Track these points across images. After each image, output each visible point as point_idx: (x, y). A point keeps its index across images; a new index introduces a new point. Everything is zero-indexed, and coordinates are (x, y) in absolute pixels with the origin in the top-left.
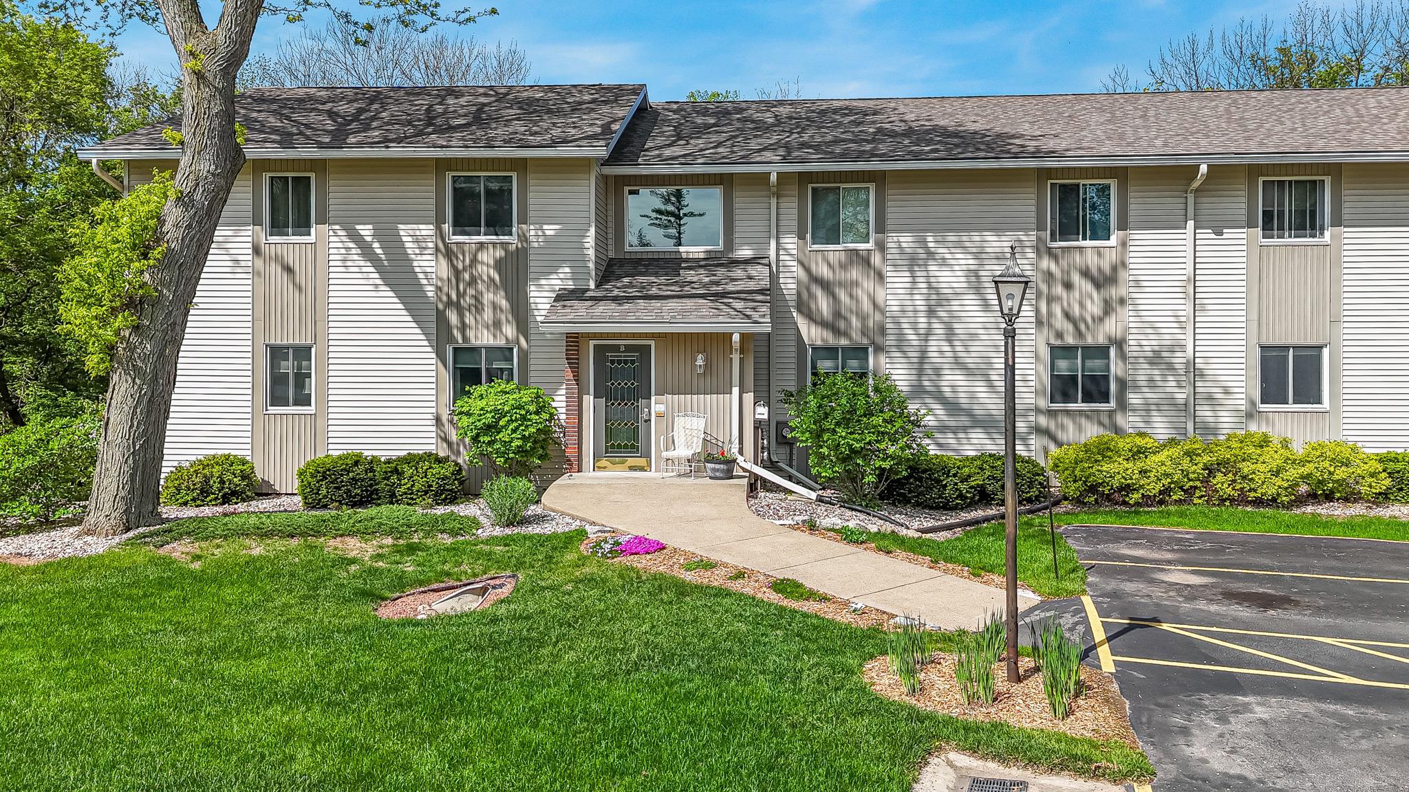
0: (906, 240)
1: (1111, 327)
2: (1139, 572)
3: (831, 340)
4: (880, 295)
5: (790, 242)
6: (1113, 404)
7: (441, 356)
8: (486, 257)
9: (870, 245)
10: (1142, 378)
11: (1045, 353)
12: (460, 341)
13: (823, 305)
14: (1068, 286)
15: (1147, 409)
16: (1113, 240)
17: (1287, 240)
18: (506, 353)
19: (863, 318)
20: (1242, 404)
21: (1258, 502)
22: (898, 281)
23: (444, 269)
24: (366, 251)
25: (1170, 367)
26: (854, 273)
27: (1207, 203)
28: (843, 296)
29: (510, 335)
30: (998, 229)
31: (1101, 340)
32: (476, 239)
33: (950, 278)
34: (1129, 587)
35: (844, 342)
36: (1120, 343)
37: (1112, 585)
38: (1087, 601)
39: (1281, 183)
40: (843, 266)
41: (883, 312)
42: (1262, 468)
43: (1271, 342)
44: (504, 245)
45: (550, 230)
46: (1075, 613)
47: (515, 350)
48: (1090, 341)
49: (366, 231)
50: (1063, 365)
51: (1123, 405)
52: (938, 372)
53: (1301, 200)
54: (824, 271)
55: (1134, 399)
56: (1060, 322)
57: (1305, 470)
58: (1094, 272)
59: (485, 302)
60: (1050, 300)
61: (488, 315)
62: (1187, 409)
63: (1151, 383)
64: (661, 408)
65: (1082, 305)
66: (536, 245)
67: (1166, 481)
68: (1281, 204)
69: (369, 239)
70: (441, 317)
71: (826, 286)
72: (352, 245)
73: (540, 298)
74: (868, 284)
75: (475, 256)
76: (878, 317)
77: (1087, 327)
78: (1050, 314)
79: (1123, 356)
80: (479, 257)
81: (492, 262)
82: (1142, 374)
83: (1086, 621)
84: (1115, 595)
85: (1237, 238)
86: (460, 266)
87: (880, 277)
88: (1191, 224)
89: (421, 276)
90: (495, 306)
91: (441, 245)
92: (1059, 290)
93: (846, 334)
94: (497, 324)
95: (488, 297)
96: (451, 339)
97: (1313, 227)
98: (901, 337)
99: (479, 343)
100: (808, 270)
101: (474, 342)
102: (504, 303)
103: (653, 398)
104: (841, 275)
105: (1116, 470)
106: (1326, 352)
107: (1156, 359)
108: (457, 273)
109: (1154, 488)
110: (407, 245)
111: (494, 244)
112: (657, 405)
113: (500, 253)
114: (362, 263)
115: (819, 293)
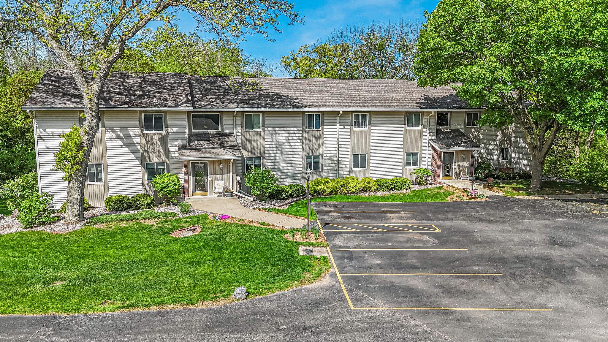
0: (270, 128)
1: (320, 151)
2: (326, 214)
3: (251, 156)
4: (264, 143)
5: (239, 129)
6: (320, 170)
7: (143, 166)
8: (156, 137)
9: (261, 130)
10: (327, 164)
11: (304, 157)
12: (149, 161)
13: (249, 146)
14: (310, 141)
15: (328, 171)
16: (320, 129)
17: (359, 129)
18: (162, 164)
19: (260, 150)
20: (348, 168)
21: (351, 193)
22: (268, 139)
23: (143, 141)
24: (118, 136)
25: (333, 161)
26: (257, 138)
27: (342, 119)
28: (254, 143)
29: (164, 159)
30: (293, 126)
31: (318, 154)
32: (152, 132)
33: (281, 139)
34: (325, 217)
35: (255, 156)
36: (322, 155)
37: (322, 217)
38: (318, 221)
39: (358, 114)
40: (254, 135)
41: (264, 148)
42: (352, 185)
43: (355, 154)
44: (161, 134)
45: (174, 129)
46: (316, 223)
47: (165, 163)
48: (315, 154)
49: (118, 130)
50: (309, 160)
51: (322, 170)
52: (279, 163)
53: (362, 118)
54: (249, 137)
55: (325, 169)
56: (308, 150)
57: (360, 185)
58: (316, 136)
59: (156, 150)
60: (306, 144)
61: (157, 153)
62: (337, 170)
63: (329, 165)
64: (211, 179)
65: (313, 146)
66: (170, 133)
67: (332, 190)
68: (358, 119)
69: (119, 132)
70: (142, 155)
71: (250, 141)
72: (113, 134)
73: (173, 148)
74: (261, 141)
75: (152, 137)
76: (263, 149)
77: (315, 152)
78: (306, 148)
79: (322, 158)
80: (154, 137)
81: (157, 139)
82: (327, 162)
83: (318, 225)
84: (322, 219)
85: (348, 128)
86: (148, 140)
87: (264, 138)
88: (338, 125)
89: (136, 143)
90: (159, 151)
91: (141, 134)
92: (308, 142)
93: (255, 154)
94: (159, 156)
95: (157, 149)
96: (146, 161)
97: (365, 126)
98: (270, 154)
99: (154, 161)
100: (244, 137)
101: (153, 162)
102: (161, 150)
103: (208, 176)
104: (254, 138)
105: (321, 188)
106: (367, 155)
107: (330, 159)
108: (147, 142)
109: (329, 191)
110: (131, 134)
111: (158, 133)
112: (210, 178)
113: (160, 136)
114: (117, 139)
115: (247, 143)
